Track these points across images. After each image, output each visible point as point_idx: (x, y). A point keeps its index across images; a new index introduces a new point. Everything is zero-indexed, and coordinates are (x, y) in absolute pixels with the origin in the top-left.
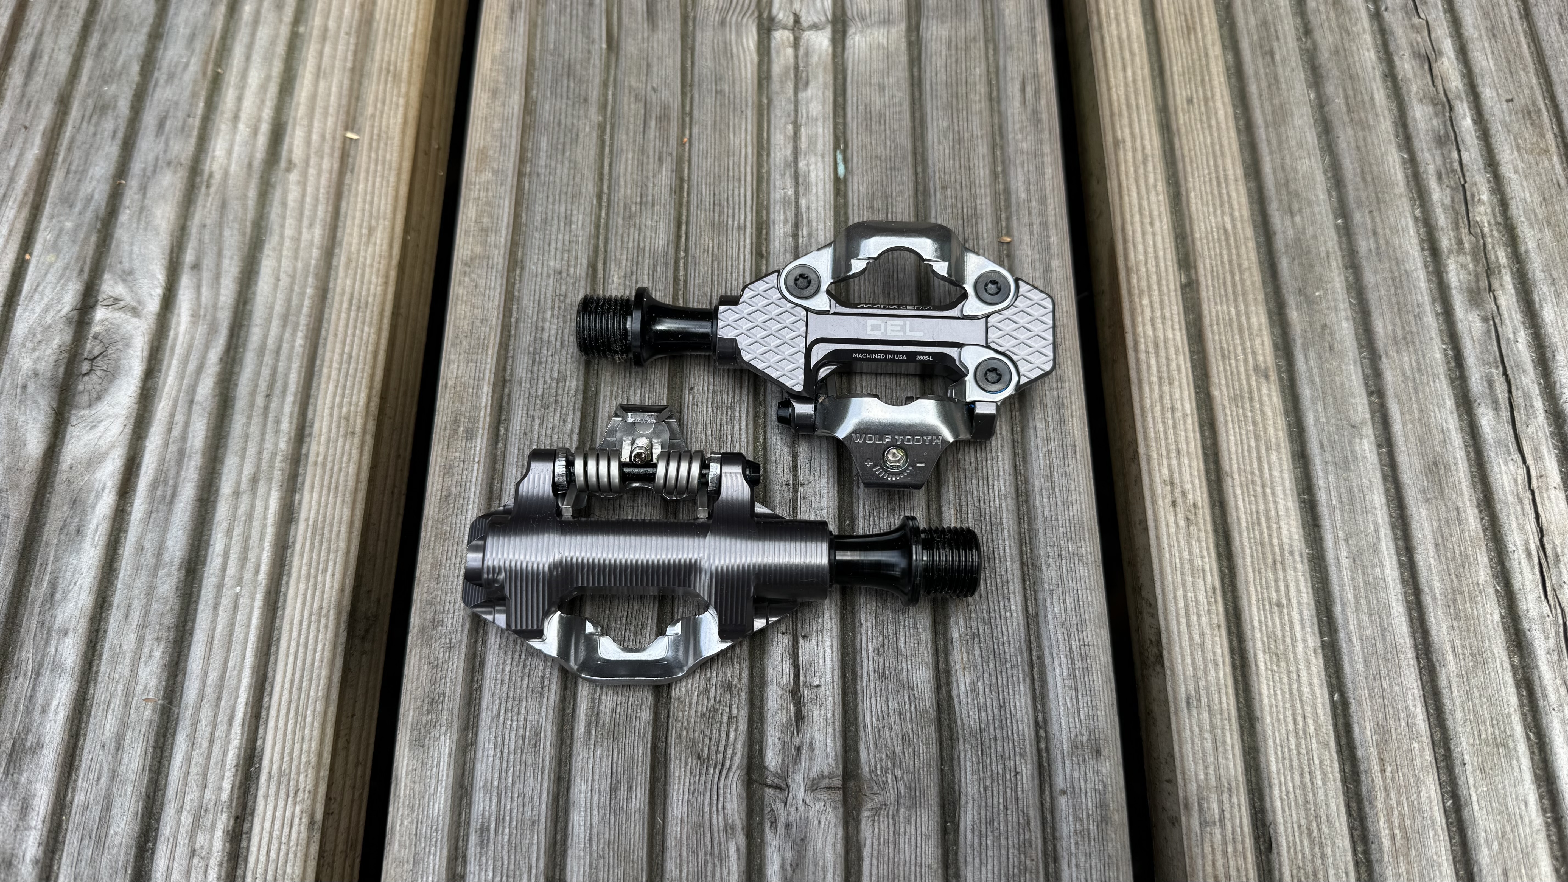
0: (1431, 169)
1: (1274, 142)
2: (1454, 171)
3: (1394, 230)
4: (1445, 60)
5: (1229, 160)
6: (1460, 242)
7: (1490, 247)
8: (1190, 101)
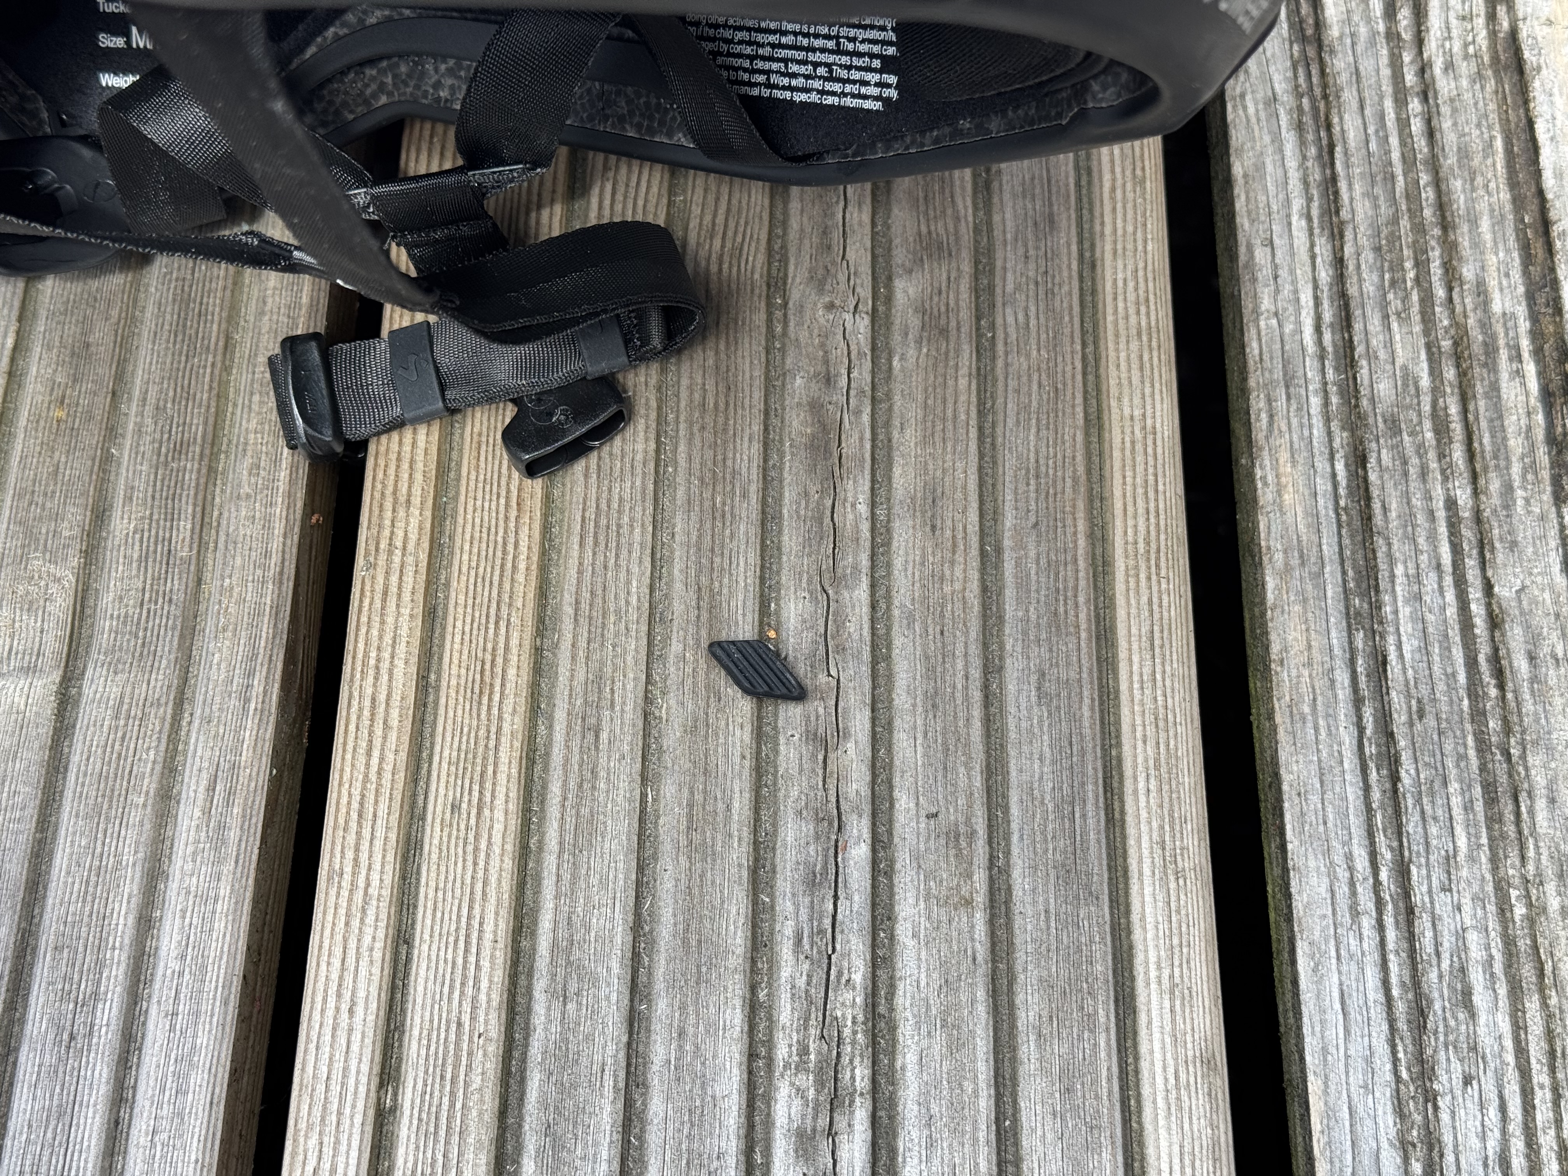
0: (788, 929)
1: (566, 877)
2: (821, 932)
3: (712, 1028)
4: (850, 745)
5: (491, 908)
6: (804, 1051)
7: (846, 1060)
8: (455, 807)
